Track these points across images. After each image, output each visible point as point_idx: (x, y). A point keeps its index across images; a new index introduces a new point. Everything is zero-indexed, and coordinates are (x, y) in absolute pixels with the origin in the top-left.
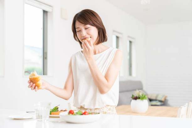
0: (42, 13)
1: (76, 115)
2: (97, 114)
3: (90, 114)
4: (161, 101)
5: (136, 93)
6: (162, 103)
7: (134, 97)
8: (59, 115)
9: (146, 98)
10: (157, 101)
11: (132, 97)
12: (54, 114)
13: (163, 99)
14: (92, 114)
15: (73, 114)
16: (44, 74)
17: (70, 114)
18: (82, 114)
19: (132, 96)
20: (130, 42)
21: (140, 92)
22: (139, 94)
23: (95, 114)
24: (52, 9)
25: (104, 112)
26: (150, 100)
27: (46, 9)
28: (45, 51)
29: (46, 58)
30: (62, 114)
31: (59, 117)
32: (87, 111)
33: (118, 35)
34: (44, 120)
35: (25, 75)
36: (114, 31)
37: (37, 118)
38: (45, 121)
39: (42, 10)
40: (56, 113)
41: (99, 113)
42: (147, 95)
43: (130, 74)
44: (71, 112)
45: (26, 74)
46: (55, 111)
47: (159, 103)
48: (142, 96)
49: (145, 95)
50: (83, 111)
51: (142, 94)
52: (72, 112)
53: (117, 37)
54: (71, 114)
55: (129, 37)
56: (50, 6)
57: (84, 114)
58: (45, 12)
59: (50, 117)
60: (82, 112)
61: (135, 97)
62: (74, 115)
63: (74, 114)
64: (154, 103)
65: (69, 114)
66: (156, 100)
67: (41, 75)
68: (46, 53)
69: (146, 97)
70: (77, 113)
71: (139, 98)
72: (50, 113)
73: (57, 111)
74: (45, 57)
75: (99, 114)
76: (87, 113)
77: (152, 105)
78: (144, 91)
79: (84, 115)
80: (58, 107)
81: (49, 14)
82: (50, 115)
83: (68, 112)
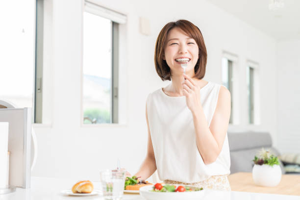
0: (110, 25)
1: (165, 191)
2: (198, 190)
3: (188, 189)
5: (260, 154)
7: (257, 160)
8: (138, 190)
9: (277, 162)
10: (296, 166)
11: (254, 161)
12: (130, 189)
14: (190, 189)
15: (160, 189)
16: (113, 122)
17: (156, 190)
18: (175, 191)
19: (254, 159)
20: (251, 69)
21: (267, 152)
22: (266, 155)
23: (196, 191)
24: (127, 20)
25: (210, 185)
26: (285, 164)
27: (116, 20)
28: (115, 86)
29: (117, 96)
30: (143, 188)
31: (138, 194)
33: (231, 58)
35: (84, 123)
36: (224, 52)
37: (105, 195)
39: (110, 21)
40: (133, 186)
41: (202, 189)
42: (279, 155)
43: (251, 121)
44: (157, 187)
45: (86, 121)
47: (299, 169)
48: (271, 158)
49: (276, 158)
50: (177, 186)
51: (271, 155)
52: (160, 187)
53: (230, 62)
55: (249, 61)
56: (123, 15)
57: (179, 190)
58: (115, 24)
59: (125, 193)
60: (175, 187)
61: (259, 161)
62: (163, 191)
63: (162, 189)
64: (290, 168)
65: (154, 189)
66: (294, 164)
67: (108, 122)
68: (117, 89)
69: (278, 160)
71: (266, 162)
72: (125, 187)
74: (115, 94)
75: (202, 191)
76: (182, 189)
77: (287, 173)
78: (274, 149)
79: (178, 192)
81: (120, 27)
82: (125, 189)
83: (153, 186)
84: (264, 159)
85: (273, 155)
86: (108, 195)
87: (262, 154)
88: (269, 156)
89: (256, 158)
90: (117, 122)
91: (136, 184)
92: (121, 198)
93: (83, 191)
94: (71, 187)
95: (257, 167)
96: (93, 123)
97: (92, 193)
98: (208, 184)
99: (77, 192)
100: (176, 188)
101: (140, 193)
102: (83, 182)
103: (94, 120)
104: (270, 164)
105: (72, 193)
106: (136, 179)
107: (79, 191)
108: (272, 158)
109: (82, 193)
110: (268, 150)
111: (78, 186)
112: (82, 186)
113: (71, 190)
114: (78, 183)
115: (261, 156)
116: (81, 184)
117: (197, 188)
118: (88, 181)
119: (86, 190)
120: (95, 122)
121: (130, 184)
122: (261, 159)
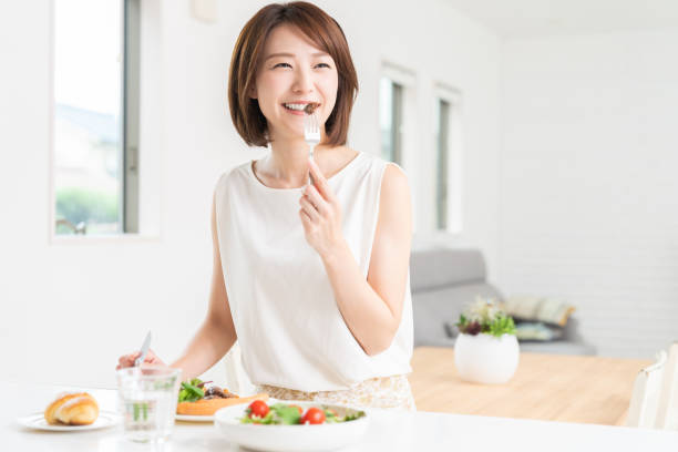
4: (552, 326)
5: (473, 310)
6: (558, 334)
7: (466, 324)
9: (511, 328)
11: (459, 325)
12: (189, 411)
17: (254, 417)
19: (458, 320)
21: (489, 305)
22: (486, 313)
31: (211, 423)
38: (161, 441)
40: (193, 404)
44: (256, 410)
48: (496, 319)
49: (507, 317)
51: (496, 313)
52: (262, 408)
54: (257, 414)
59: (178, 421)
60: (301, 410)
61: (469, 325)
63: (269, 415)
65: (250, 416)
71: (486, 328)
72: (178, 409)
82: (178, 413)
83: (246, 406)
84: (481, 322)
85: (500, 313)
87: (477, 309)
88: (492, 314)
89: (463, 319)
91: (200, 397)
93: (74, 420)
94: (43, 408)
95: (463, 340)
97: (96, 425)
98: (361, 393)
99: (59, 422)
101: (216, 423)
102: (73, 396)
104: (495, 334)
105: (44, 424)
106: (201, 386)
107: (66, 420)
108: (499, 318)
109: (71, 424)
110: (491, 301)
111: (62, 406)
112: (72, 407)
113: (44, 420)
114: (61, 401)
115: (473, 314)
116: (69, 402)
117: (351, 411)
118: (85, 394)
119: (82, 418)
121: (185, 399)
122: (473, 321)
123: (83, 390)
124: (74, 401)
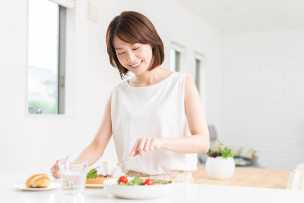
0: (57, 9)
1: (132, 185)
2: (166, 183)
3: (156, 182)
4: (246, 159)
5: (214, 146)
6: (248, 163)
7: (211, 152)
8: (102, 183)
9: (231, 154)
11: (208, 153)
12: (90, 183)
13: (249, 156)
14: (158, 183)
15: (126, 182)
16: (59, 113)
17: (121, 183)
18: (143, 184)
20: (198, 61)
21: (221, 144)
22: (220, 148)
23: (164, 184)
24: (75, 4)
27: (64, 4)
28: (61, 74)
29: (63, 86)
30: (107, 182)
31: (102, 188)
32: (150, 178)
33: (179, 50)
34: (76, 194)
35: (29, 114)
36: (172, 43)
37: (64, 190)
38: (79, 194)
39: (57, 5)
40: (93, 180)
41: (170, 182)
44: (122, 180)
46: (91, 177)
47: (243, 162)
49: (230, 150)
50: (144, 179)
51: (225, 148)
52: (125, 180)
53: (177, 53)
54: (123, 182)
55: (196, 53)
57: (147, 183)
58: (62, 9)
59: (87, 187)
60: (142, 180)
61: (213, 153)
62: (129, 185)
63: (128, 182)
65: (119, 183)
66: (238, 157)
67: (55, 113)
68: (64, 78)
70: (133, 182)
71: (220, 155)
72: (87, 180)
73: (95, 177)
74: (61, 83)
75: (171, 184)
76: (151, 182)
79: (146, 185)
80: (96, 170)
81: (68, 12)
82: (86, 183)
83: (118, 179)
84: (218, 152)
86: (68, 189)
87: (216, 146)
88: (222, 149)
89: (210, 151)
90: (63, 113)
92: (83, 192)
93: (39, 186)
95: (210, 160)
96: (37, 113)
97: (49, 188)
99: (31, 187)
100: (144, 181)
101: (105, 187)
102: (38, 175)
103: (39, 110)
104: (224, 157)
105: (25, 187)
107: (34, 185)
108: (226, 150)
109: (38, 187)
111: (34, 180)
112: (38, 180)
113: (25, 185)
114: (33, 177)
115: (214, 148)
116: (37, 178)
117: (165, 181)
118: (44, 174)
119: (43, 185)
120: (41, 112)
122: (214, 151)
123: (43, 173)
124: (40, 177)
